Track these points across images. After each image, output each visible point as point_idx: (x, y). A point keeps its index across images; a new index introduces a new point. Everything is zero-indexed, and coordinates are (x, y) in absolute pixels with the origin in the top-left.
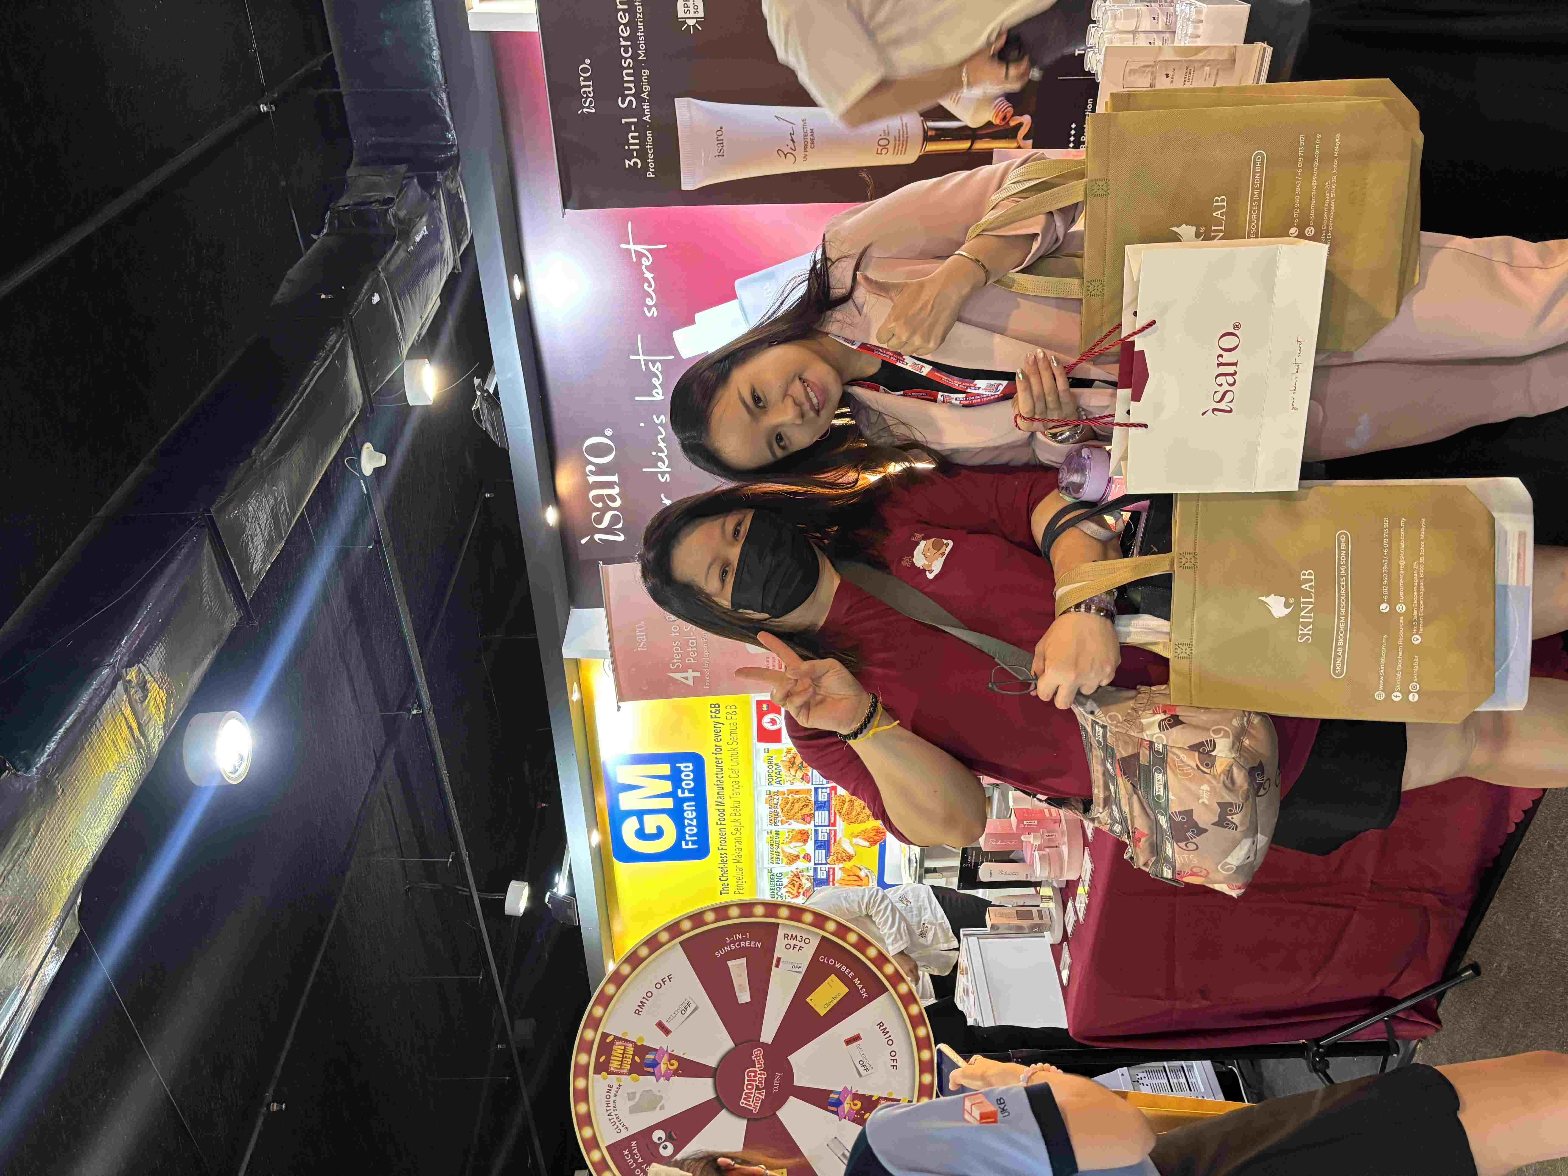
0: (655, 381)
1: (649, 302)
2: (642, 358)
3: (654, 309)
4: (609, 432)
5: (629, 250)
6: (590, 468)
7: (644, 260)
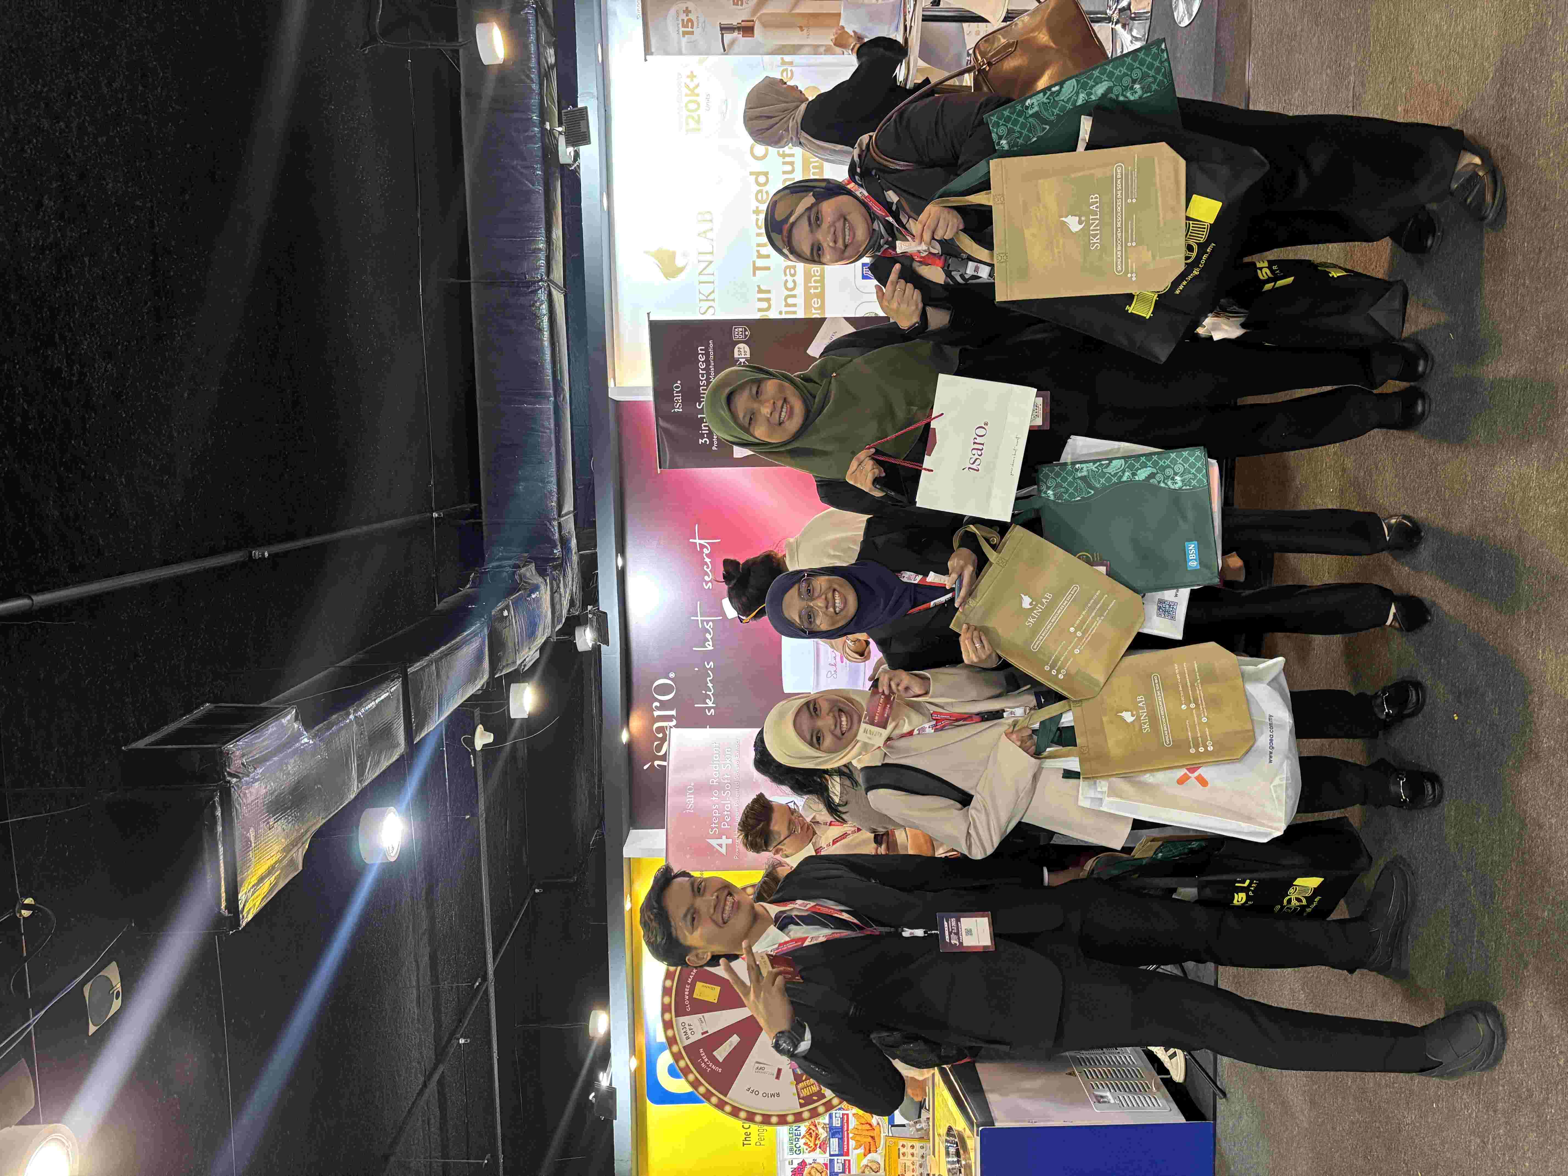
0: (708, 636)
1: (706, 578)
2: (699, 618)
3: (710, 584)
4: (672, 675)
5: (695, 543)
6: (657, 704)
7: (705, 550)
